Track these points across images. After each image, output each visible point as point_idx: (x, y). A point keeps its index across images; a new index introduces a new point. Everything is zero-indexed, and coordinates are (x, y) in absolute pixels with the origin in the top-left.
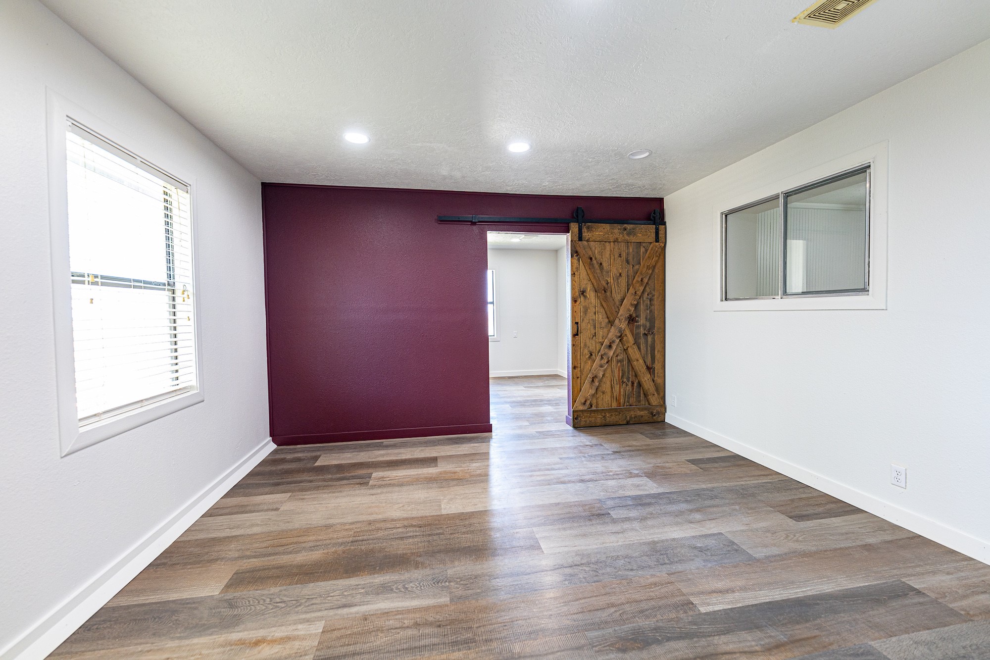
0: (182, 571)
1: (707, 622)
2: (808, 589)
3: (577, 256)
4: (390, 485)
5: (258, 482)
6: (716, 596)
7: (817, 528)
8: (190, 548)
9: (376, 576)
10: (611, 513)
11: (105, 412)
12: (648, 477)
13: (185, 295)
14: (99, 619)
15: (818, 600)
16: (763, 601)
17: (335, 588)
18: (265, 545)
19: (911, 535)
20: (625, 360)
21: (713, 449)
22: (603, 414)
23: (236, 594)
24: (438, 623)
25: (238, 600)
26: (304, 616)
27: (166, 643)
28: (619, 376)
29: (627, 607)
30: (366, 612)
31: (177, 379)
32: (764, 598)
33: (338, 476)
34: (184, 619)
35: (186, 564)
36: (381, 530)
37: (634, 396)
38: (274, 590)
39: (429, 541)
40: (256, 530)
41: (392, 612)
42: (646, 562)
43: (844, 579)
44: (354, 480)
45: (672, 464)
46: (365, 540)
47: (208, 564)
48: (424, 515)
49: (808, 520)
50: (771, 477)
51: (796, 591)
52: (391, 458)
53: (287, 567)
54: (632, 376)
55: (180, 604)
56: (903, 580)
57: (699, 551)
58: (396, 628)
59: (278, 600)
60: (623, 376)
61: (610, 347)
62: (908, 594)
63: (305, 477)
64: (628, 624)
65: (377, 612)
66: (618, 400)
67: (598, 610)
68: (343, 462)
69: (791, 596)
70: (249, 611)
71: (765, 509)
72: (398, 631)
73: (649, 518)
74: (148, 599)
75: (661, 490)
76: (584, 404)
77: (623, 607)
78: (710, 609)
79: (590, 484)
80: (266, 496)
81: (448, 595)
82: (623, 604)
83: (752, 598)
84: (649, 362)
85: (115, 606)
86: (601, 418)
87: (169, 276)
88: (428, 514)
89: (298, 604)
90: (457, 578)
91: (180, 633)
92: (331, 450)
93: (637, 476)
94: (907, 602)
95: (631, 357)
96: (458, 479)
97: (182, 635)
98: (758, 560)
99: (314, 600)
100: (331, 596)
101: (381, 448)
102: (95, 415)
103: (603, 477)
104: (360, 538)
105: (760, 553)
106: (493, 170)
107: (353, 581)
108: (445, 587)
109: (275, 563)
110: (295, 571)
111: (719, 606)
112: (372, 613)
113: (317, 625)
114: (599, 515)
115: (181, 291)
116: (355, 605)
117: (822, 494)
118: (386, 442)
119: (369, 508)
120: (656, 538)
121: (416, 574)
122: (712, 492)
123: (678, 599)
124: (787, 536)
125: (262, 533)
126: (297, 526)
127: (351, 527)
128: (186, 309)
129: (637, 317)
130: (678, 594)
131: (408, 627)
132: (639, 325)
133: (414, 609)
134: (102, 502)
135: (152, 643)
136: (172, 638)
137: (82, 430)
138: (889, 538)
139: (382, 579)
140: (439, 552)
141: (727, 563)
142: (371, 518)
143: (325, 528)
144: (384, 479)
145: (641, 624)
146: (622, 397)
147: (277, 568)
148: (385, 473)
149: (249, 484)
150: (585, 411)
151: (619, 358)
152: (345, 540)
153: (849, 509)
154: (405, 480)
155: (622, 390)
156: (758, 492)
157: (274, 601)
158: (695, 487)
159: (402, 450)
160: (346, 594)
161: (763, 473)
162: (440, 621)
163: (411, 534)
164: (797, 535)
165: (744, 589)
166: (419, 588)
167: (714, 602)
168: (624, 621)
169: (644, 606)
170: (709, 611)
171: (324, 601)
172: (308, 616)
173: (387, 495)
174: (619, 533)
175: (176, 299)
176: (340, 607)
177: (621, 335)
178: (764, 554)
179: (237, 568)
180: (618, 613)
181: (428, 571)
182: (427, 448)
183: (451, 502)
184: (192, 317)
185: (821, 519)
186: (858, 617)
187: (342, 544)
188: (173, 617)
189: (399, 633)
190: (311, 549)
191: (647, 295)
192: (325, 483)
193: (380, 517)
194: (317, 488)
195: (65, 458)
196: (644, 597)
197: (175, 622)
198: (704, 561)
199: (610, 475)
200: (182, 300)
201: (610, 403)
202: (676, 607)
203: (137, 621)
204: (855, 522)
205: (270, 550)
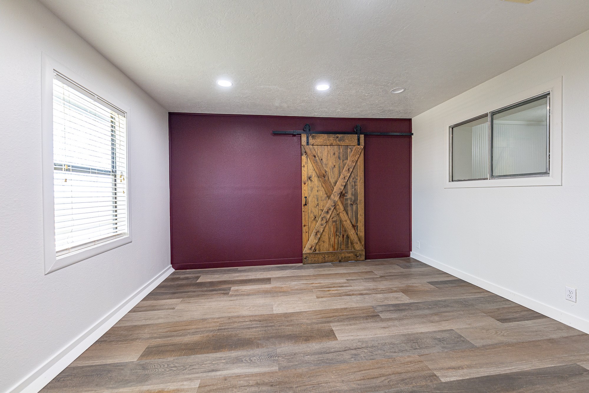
0: (116, 345)
1: (446, 388)
2: (513, 368)
3: (306, 155)
4: (242, 295)
5: (163, 291)
6: (452, 371)
7: (516, 327)
8: (121, 331)
9: (232, 352)
10: (380, 315)
11: (72, 248)
12: (403, 292)
13: (122, 178)
14: (65, 374)
15: (521, 375)
16: (483, 375)
17: (207, 358)
18: (165, 330)
19: (581, 334)
20: (338, 221)
21: (444, 275)
22: (323, 256)
23: (148, 361)
24: (271, 384)
25: (148, 365)
26: (187, 376)
27: (104, 391)
28: (334, 231)
29: (393, 377)
30: (226, 375)
31: (116, 228)
32: (484, 373)
33: (211, 289)
34: (115, 376)
35: (118, 341)
36: (236, 323)
37: (344, 244)
38: (170, 359)
39: (265, 330)
40: (160, 321)
41: (242, 375)
42: (404, 347)
43: (537, 362)
44: (220, 291)
45: (418, 284)
46: (226, 329)
47: (131, 342)
48: (262, 314)
49: (510, 322)
50: (483, 294)
51: (505, 369)
52: (243, 278)
53: (178, 345)
54: (343, 231)
55: (113, 366)
56: (578, 364)
57: (439, 341)
58: (245, 386)
59: (172, 365)
60: (336, 231)
61: (328, 212)
62: (583, 374)
63: (191, 289)
64: (394, 388)
65: (233, 375)
66: (333, 247)
67: (374, 378)
68: (214, 280)
69: (502, 372)
70: (155, 372)
71: (480, 314)
72: (246, 388)
73: (405, 319)
74: (94, 363)
75: (412, 301)
76: (311, 249)
77: (390, 377)
78: (448, 379)
79: (367, 297)
80: (167, 300)
81: (277, 365)
82: (390, 375)
83: (476, 373)
84: (354, 222)
85: (75, 366)
86: (322, 258)
87: (113, 167)
88: (265, 313)
89: (184, 368)
90: (283, 355)
91: (112, 385)
92: (207, 273)
93: (396, 291)
94: (582, 379)
95: (342, 219)
96: (283, 292)
97: (113, 386)
98: (478, 348)
99: (194, 366)
100: (205, 364)
101: (237, 272)
102: (66, 249)
103: (374, 292)
104: (223, 327)
105: (478, 343)
106: (307, 102)
107: (218, 355)
108: (275, 360)
109: (171, 342)
110: (183, 347)
111: (454, 378)
112: (230, 376)
113: (196, 383)
114: (373, 316)
115: (120, 176)
116: (219, 370)
117: (518, 305)
118: (240, 268)
119: (229, 309)
120: (410, 331)
121: (258, 351)
122: (445, 303)
123: (426, 372)
124: (497, 333)
125: (164, 323)
126: (185, 319)
127: (218, 320)
128: (123, 186)
129: (346, 193)
130: (426, 369)
131: (252, 386)
132: (347, 198)
133: (256, 374)
134: (69, 302)
135: (95, 391)
136: (107, 388)
137: (58, 258)
138: (565, 335)
139: (236, 354)
140: (272, 337)
141: (457, 349)
142: (230, 315)
143: (202, 321)
144: (239, 291)
145: (402, 389)
146: (336, 245)
147: (173, 345)
148: (239, 287)
149: (158, 293)
150: (311, 253)
151: (334, 219)
152: (214, 328)
153: (536, 315)
154: (251, 292)
155: (336, 240)
156: (475, 303)
157: (170, 366)
158: (434, 299)
159: (249, 274)
160: (214, 363)
161: (478, 291)
162: (272, 382)
163: (254, 326)
164: (503, 331)
165: (469, 367)
166: (259, 361)
167: (450, 375)
168: (391, 386)
169: (404, 376)
170: (447, 381)
171: (200, 367)
172: (190, 376)
173: (240, 301)
174: (386, 328)
175: (117, 180)
176: (210, 371)
177: (335, 205)
178: (482, 344)
179: (148, 345)
180: (387, 381)
181: (265, 350)
182: (265, 272)
183: (279, 306)
184: (126, 191)
185: (519, 321)
186: (549, 388)
187: (212, 331)
188: (109, 374)
189: (246, 389)
190: (194, 333)
191: (352, 180)
192: (203, 293)
193: (236, 314)
194: (198, 296)
195: (47, 275)
196: (404, 371)
197: (109, 378)
198: (443, 347)
199: (378, 291)
200: (120, 181)
201: (328, 249)
202: (425, 378)
203: (87, 377)
204: (541, 324)
205: (168, 334)
